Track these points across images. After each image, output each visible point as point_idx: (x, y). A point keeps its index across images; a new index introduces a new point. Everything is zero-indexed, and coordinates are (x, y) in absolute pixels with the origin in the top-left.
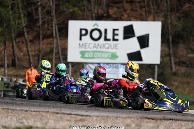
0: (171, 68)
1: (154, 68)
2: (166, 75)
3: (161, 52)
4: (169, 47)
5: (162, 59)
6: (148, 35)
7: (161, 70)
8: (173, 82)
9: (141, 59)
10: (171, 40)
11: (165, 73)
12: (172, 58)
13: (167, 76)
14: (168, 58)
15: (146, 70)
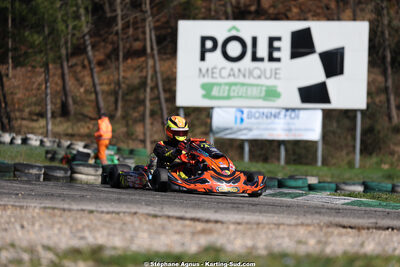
0: (390, 118)
1: (355, 117)
2: (379, 132)
3: (369, 84)
4: (384, 73)
5: (372, 98)
6: (343, 48)
7: (368, 122)
8: (392, 147)
9: (327, 100)
10: (389, 59)
11: (378, 127)
12: (392, 98)
13: (381, 135)
14: (383, 97)
15: (338, 122)
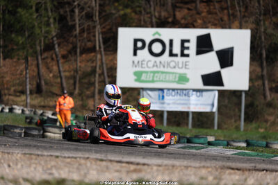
0: (265, 97)
1: (241, 96)
2: (257, 106)
3: (251, 73)
4: (261, 66)
5: (252, 83)
6: (232, 48)
7: (250, 99)
8: (266, 117)
9: (221, 84)
10: (264, 56)
11: (257, 103)
12: (266, 82)
13: (259, 108)
14: (260, 82)
15: (229, 98)
